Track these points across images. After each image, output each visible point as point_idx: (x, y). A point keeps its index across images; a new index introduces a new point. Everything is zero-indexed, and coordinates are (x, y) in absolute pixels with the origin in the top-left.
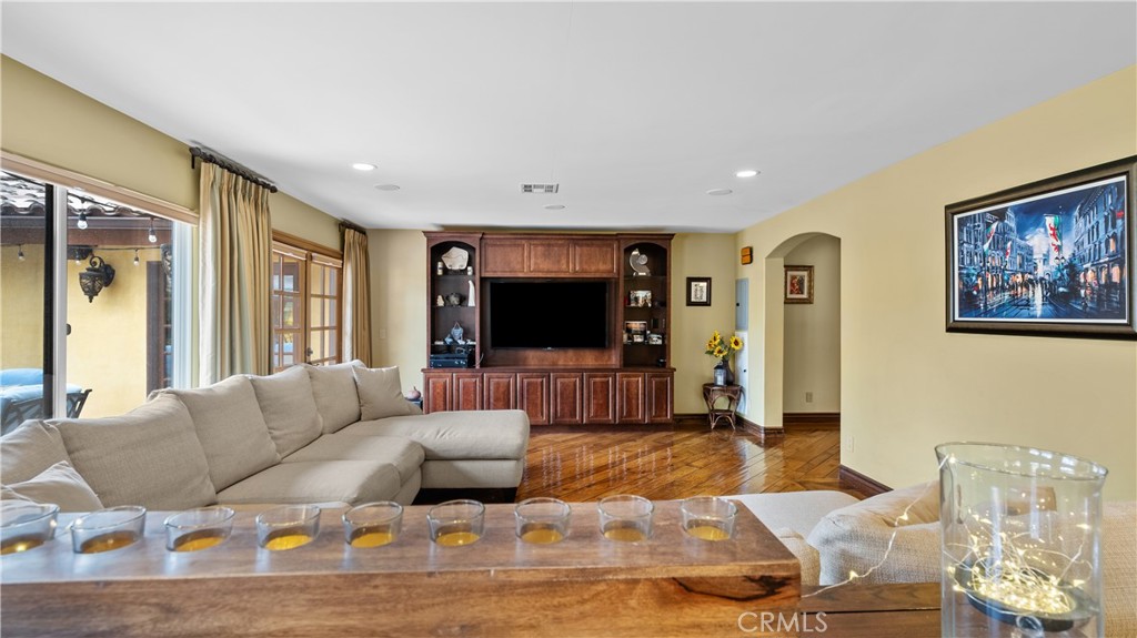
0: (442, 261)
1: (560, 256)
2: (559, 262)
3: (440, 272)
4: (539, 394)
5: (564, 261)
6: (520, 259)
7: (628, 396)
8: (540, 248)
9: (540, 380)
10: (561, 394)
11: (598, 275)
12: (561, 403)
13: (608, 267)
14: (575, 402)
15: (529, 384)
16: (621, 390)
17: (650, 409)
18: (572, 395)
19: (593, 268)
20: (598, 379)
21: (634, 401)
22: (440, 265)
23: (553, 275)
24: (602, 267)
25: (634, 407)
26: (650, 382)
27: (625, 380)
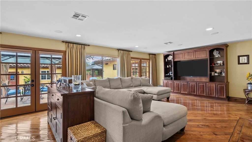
0: (167, 59)
1: (191, 54)
2: (191, 56)
3: (166, 61)
4: (186, 86)
5: (193, 56)
6: (182, 56)
7: (210, 89)
8: (187, 53)
9: (186, 83)
10: (191, 87)
11: (202, 58)
12: (191, 89)
13: (205, 56)
14: (195, 89)
15: (183, 84)
16: (208, 87)
17: (218, 94)
18: (194, 87)
19: (201, 57)
20: (201, 84)
21: (212, 91)
22: (166, 59)
23: (190, 59)
24: (203, 56)
25: (212, 93)
26: (218, 86)
27: (209, 85)
